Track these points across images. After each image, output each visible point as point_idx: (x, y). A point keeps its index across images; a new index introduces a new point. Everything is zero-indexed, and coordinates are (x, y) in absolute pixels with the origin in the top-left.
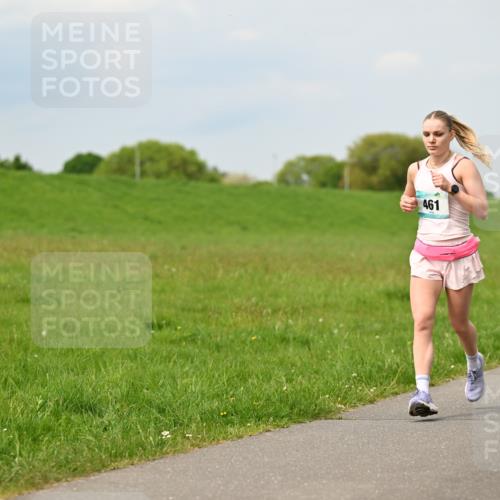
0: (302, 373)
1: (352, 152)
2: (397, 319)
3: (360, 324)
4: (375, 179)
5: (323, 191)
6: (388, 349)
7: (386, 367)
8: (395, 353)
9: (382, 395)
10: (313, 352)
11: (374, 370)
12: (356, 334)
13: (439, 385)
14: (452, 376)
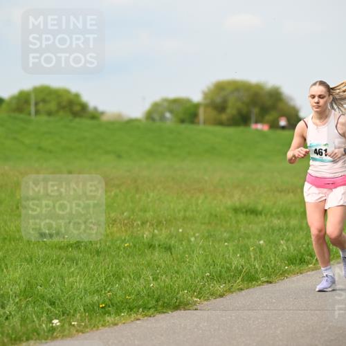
0: (165, 273)
1: (206, 95)
2: (242, 229)
3: (212, 233)
4: (224, 117)
5: (183, 126)
6: (234, 253)
7: (233, 268)
8: (240, 257)
9: (230, 291)
10: (174, 256)
11: (223, 270)
12: (209, 242)
13: (275, 283)
14: (286, 275)
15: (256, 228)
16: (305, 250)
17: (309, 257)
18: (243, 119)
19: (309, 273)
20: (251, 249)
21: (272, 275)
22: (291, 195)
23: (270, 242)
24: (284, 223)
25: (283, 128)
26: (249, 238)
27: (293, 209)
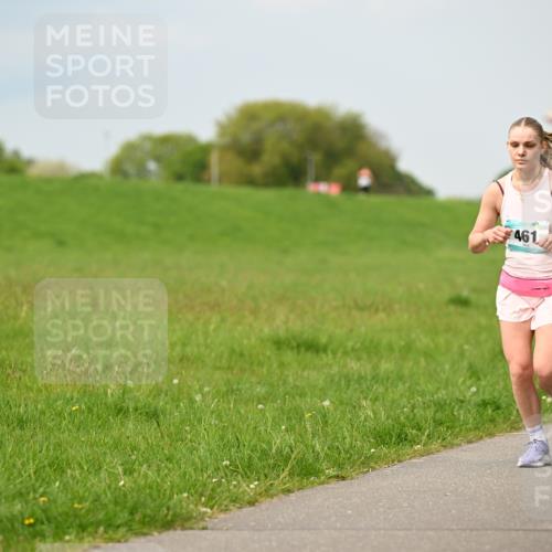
0: (147, 460)
1: (223, 129)
2: (291, 379)
3: (235, 387)
4: (257, 170)
5: (180, 186)
6: (276, 424)
7: (274, 451)
8: (287, 430)
9: (267, 493)
10: (163, 428)
11: (256, 456)
12: (229, 403)
13: (352, 479)
14: (372, 464)
15: (317, 378)
16: (407, 418)
17: (414, 431)
18: (292, 175)
19: (414, 461)
20: (307, 415)
21: (346, 464)
22: (382, 315)
23: (341, 403)
24: (369, 367)
25: (366, 189)
26: (303, 395)
27: (384, 342)
